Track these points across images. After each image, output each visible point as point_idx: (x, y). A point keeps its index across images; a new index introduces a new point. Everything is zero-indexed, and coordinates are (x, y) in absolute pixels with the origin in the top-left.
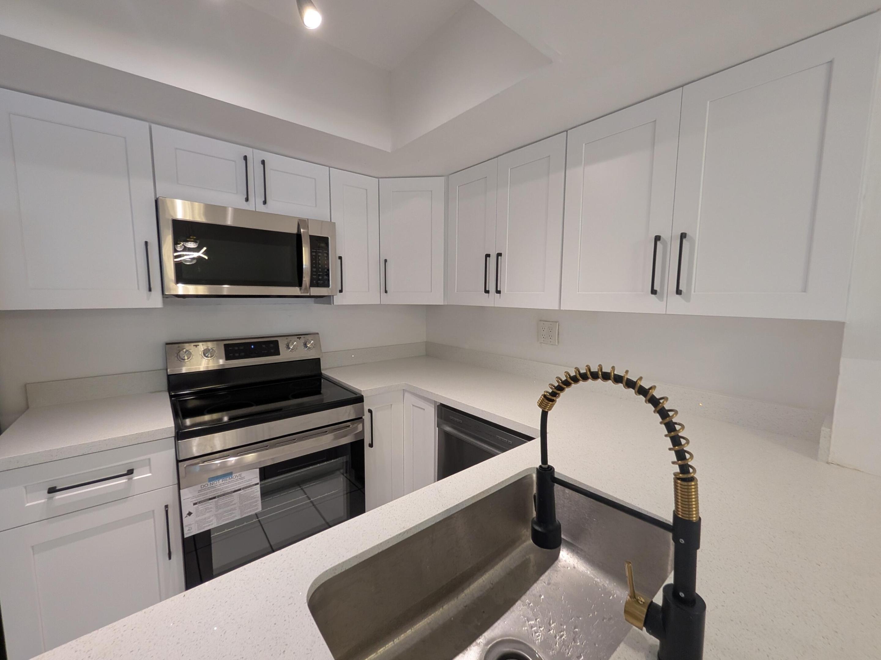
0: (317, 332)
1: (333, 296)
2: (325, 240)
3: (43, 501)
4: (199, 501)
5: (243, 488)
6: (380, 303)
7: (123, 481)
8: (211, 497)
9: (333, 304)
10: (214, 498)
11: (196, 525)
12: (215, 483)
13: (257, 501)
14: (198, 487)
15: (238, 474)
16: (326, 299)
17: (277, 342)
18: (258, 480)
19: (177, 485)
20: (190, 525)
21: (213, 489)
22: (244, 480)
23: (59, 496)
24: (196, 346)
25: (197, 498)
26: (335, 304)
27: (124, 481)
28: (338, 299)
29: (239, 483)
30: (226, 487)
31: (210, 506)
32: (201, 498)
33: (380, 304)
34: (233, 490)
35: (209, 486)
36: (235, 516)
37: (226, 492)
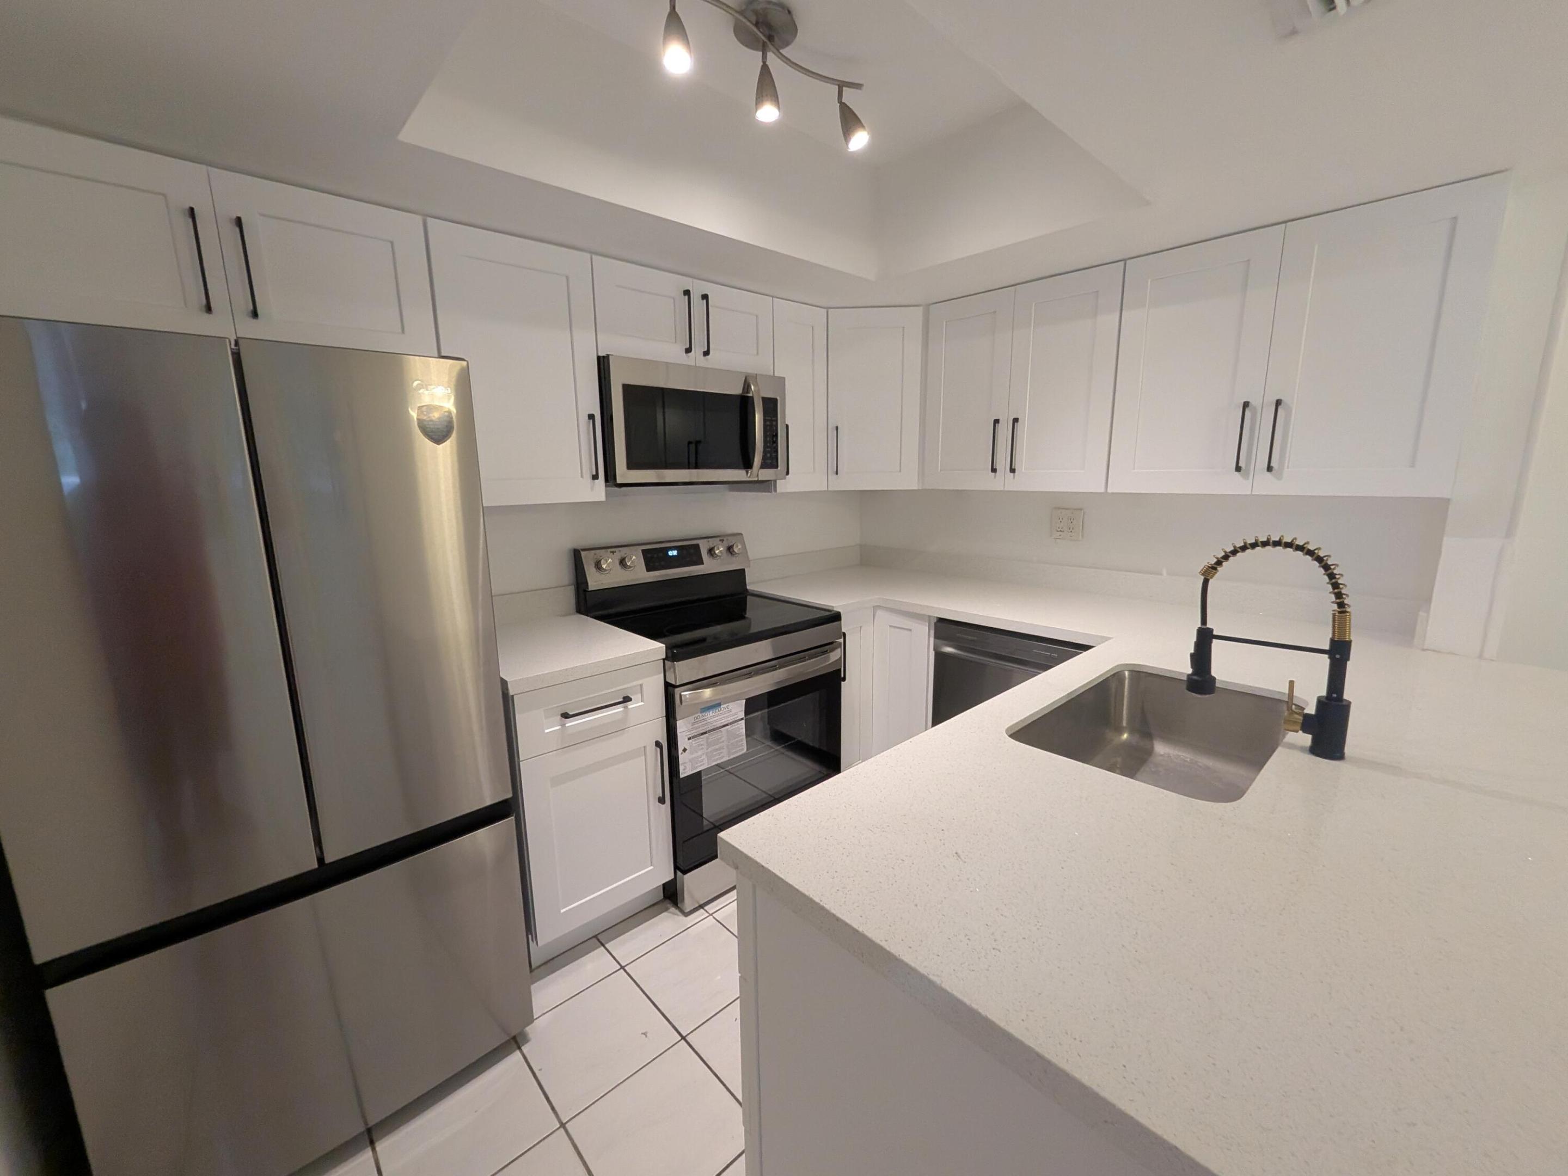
0: (739, 532)
1: (775, 481)
2: (774, 401)
3: (558, 728)
4: (693, 735)
5: (731, 723)
6: (826, 489)
7: (619, 709)
8: (702, 732)
9: (775, 491)
10: (705, 733)
11: (690, 764)
12: (706, 715)
13: (742, 740)
14: (691, 719)
15: (725, 706)
16: (766, 486)
17: (697, 546)
18: (742, 715)
19: (665, 718)
20: (685, 763)
21: (705, 722)
22: (730, 713)
23: (570, 723)
24: (613, 552)
25: (692, 732)
26: (778, 491)
27: (621, 709)
28: (783, 486)
29: (728, 717)
30: (716, 721)
31: (702, 743)
32: (694, 732)
33: (828, 491)
34: (722, 724)
35: (701, 718)
36: (723, 757)
37: (716, 727)
